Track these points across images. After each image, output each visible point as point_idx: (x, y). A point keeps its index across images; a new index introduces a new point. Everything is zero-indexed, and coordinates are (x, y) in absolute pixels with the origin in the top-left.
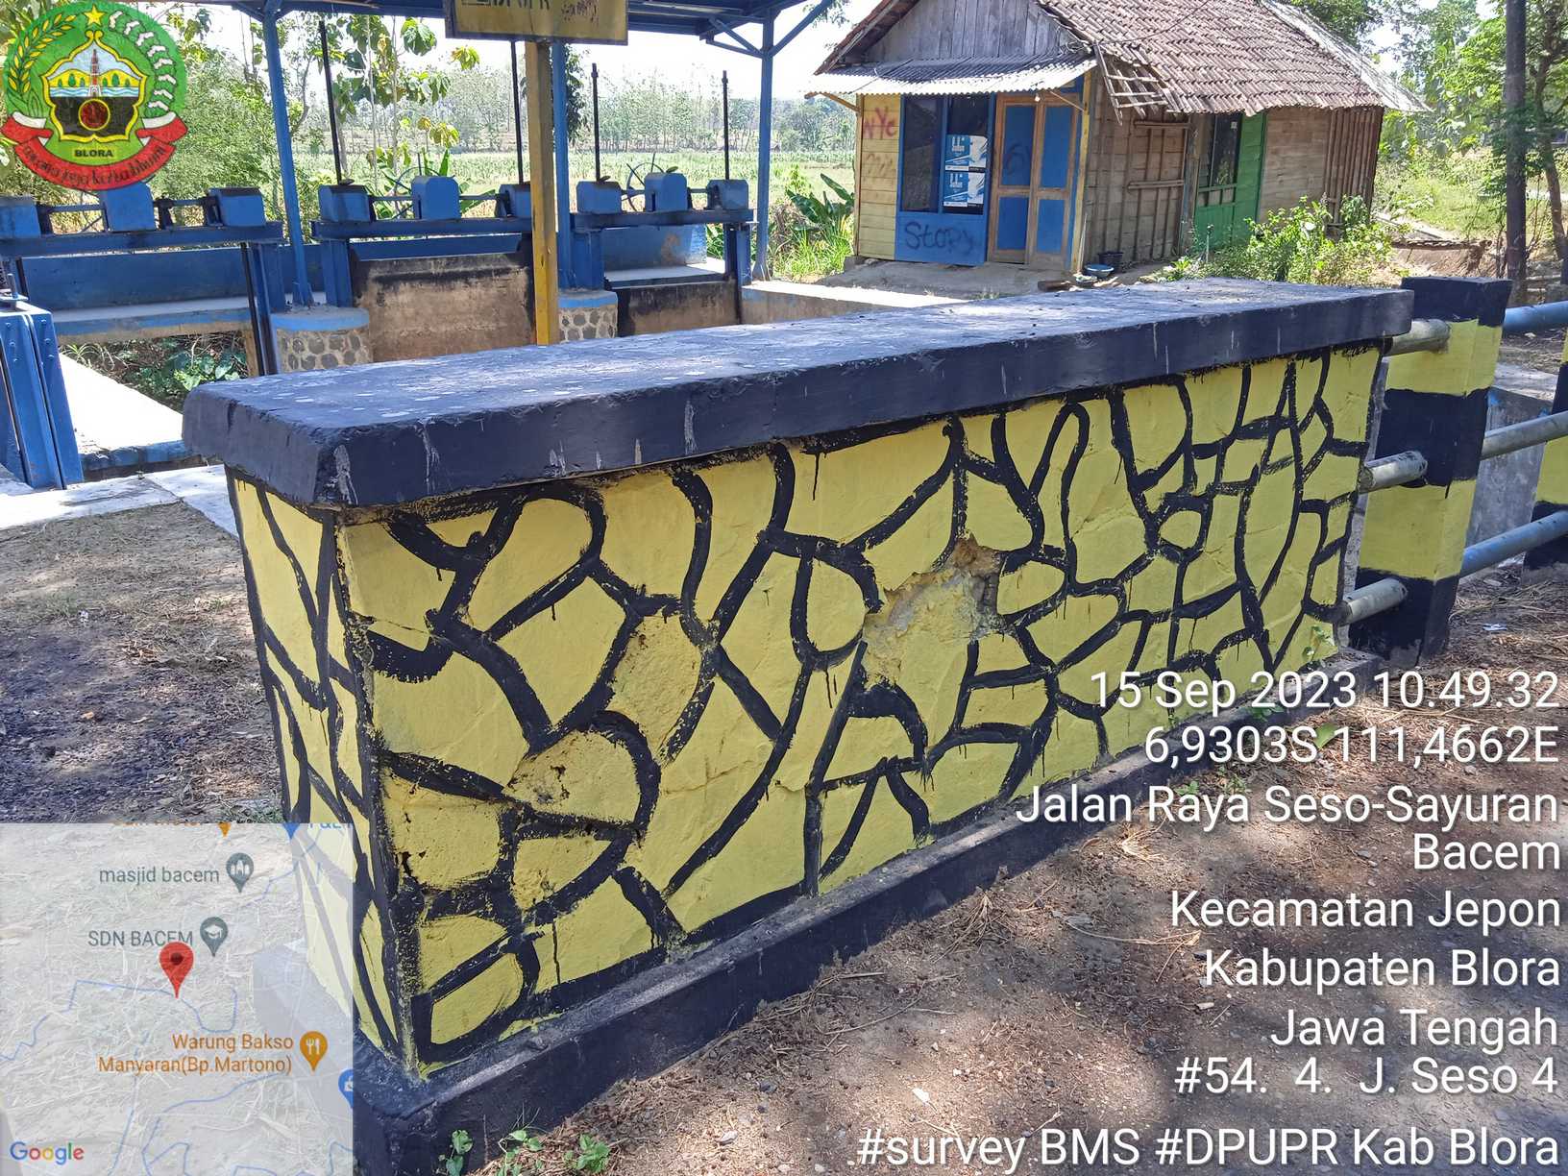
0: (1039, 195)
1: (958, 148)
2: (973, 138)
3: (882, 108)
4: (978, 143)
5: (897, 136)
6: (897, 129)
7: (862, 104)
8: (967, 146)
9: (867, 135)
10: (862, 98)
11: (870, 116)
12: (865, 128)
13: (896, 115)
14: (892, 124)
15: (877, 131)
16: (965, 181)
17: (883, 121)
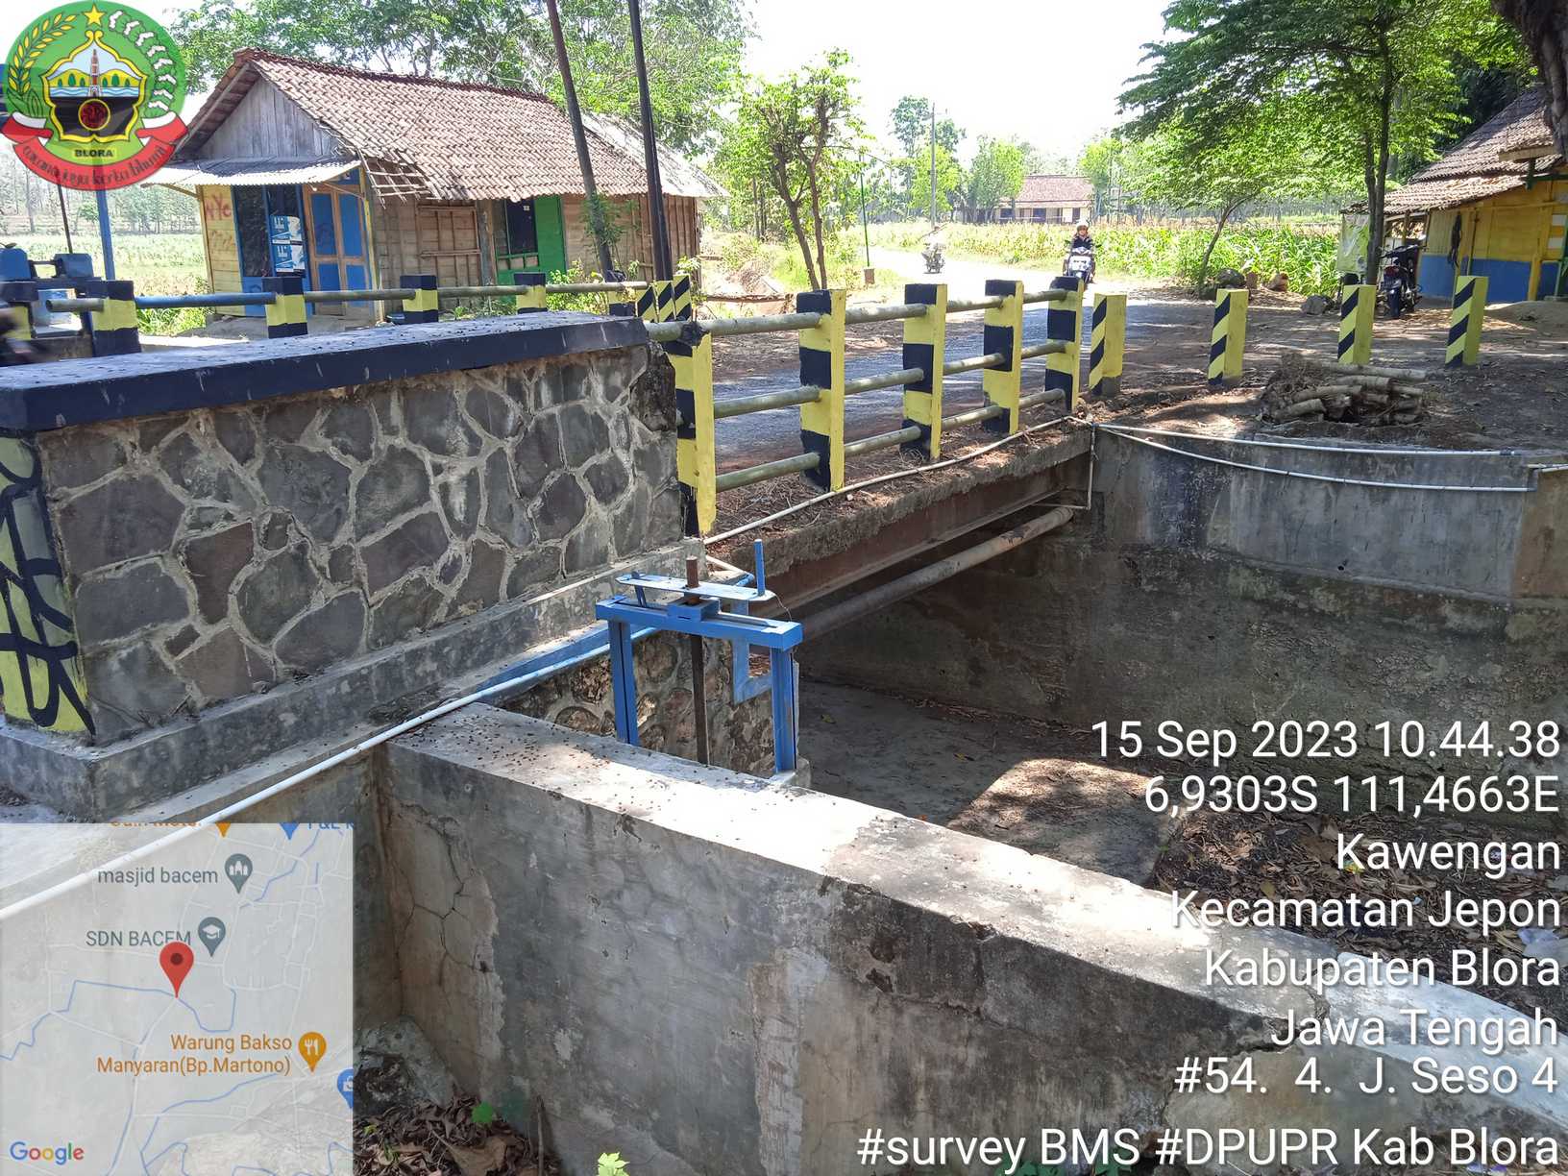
0: (345, 262)
1: (279, 226)
2: (289, 219)
3: (217, 195)
4: (294, 222)
5: (232, 217)
6: (231, 211)
7: (201, 193)
8: (286, 224)
9: (209, 216)
10: (200, 188)
11: (209, 201)
12: (206, 212)
13: (228, 200)
14: (226, 207)
15: (216, 213)
16: (289, 252)
17: (219, 204)
